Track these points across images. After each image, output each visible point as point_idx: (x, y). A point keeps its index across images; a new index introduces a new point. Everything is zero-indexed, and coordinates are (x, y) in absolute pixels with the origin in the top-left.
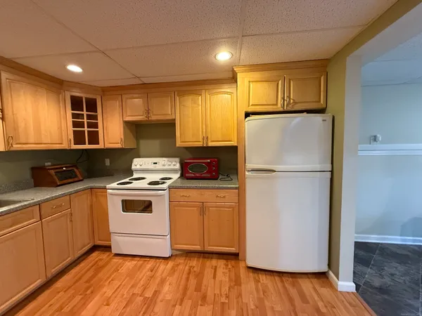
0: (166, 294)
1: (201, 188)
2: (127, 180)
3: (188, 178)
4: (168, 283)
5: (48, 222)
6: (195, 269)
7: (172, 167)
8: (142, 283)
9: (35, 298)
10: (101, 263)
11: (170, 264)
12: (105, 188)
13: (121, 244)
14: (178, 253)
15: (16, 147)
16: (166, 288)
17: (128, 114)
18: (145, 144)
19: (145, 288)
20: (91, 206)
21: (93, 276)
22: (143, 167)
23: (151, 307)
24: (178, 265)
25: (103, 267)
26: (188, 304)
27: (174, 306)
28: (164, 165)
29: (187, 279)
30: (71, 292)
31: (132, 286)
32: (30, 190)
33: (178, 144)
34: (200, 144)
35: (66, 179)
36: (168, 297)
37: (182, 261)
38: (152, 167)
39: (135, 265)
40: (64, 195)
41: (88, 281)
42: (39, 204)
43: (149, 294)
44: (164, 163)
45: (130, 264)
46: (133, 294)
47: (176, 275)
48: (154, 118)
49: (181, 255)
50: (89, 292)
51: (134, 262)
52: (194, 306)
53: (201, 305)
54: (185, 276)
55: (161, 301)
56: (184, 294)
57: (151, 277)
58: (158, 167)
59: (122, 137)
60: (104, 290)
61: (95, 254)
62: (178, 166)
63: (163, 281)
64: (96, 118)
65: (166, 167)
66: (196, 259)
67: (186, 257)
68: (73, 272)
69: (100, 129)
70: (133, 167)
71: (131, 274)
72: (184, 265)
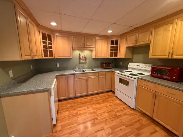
0: (123, 119)
1: (156, 83)
2: (124, 71)
3: (153, 76)
4: (127, 116)
5: (100, 78)
6: (142, 122)
7: (146, 69)
8: (118, 109)
9: (95, 95)
10: (111, 96)
11: (132, 112)
12: (115, 72)
13: (117, 93)
14: (139, 110)
15: (97, 57)
16: (125, 117)
17: (128, 44)
18: (136, 57)
19: (118, 112)
20: (112, 77)
21: (107, 98)
22: (132, 67)
23: (116, 118)
24: (135, 114)
25: (111, 97)
26: (129, 129)
27: (124, 125)
28: (142, 67)
29: (136, 122)
30: (101, 98)
31: (114, 108)
32: (100, 69)
33: (150, 56)
34: (166, 57)
35: (107, 67)
36: (124, 121)
37: (139, 115)
38: (136, 67)
39: (119, 103)
40: (104, 71)
41: (105, 98)
42: (98, 72)
43: (118, 114)
44: (142, 66)
45: (118, 101)
46: (114, 110)
47: (132, 117)
48: (139, 44)
49: (139, 112)
50: (104, 101)
51: (120, 102)
52: (131, 133)
53: (134, 135)
54: (136, 120)
55: (120, 120)
56: (131, 125)
57: (122, 110)
58: (139, 68)
59: (125, 54)
60: (108, 103)
61: (111, 93)
62: (150, 69)
63: (125, 114)
64: (117, 47)
65: (143, 68)
66: (147, 119)
67: (142, 114)
68: (104, 94)
69: (118, 51)
70: (128, 66)
71: (117, 105)
72: (138, 116)
